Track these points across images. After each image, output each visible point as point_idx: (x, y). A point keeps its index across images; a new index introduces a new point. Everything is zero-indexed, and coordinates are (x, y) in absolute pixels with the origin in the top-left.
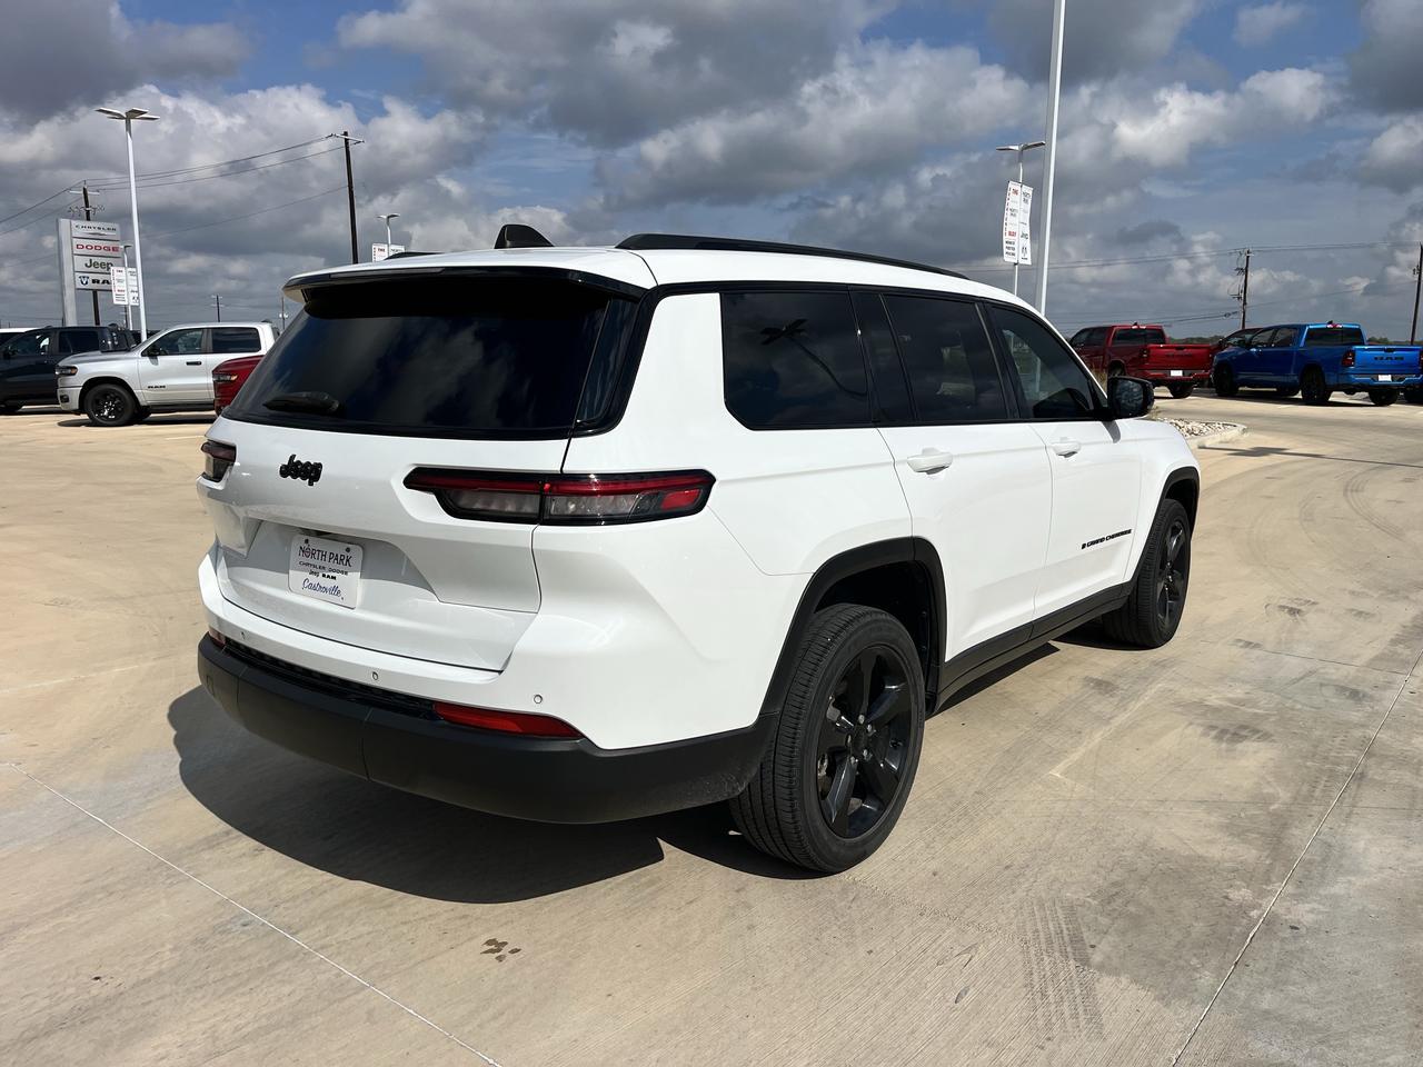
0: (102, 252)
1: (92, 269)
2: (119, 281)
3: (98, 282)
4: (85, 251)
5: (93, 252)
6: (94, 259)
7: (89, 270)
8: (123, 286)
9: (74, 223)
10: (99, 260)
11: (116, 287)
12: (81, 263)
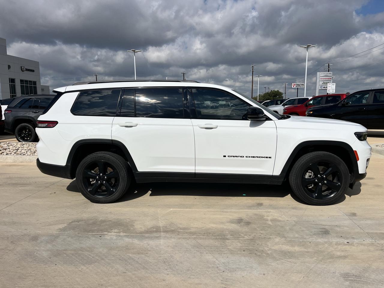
0: (327, 80)
1: (324, 84)
2: (329, 87)
3: (325, 87)
4: (323, 80)
5: (325, 80)
6: (324, 82)
7: (323, 84)
8: (330, 88)
9: (321, 73)
10: (326, 82)
11: (328, 88)
12: (321, 83)
